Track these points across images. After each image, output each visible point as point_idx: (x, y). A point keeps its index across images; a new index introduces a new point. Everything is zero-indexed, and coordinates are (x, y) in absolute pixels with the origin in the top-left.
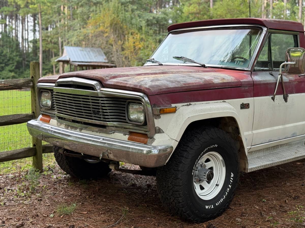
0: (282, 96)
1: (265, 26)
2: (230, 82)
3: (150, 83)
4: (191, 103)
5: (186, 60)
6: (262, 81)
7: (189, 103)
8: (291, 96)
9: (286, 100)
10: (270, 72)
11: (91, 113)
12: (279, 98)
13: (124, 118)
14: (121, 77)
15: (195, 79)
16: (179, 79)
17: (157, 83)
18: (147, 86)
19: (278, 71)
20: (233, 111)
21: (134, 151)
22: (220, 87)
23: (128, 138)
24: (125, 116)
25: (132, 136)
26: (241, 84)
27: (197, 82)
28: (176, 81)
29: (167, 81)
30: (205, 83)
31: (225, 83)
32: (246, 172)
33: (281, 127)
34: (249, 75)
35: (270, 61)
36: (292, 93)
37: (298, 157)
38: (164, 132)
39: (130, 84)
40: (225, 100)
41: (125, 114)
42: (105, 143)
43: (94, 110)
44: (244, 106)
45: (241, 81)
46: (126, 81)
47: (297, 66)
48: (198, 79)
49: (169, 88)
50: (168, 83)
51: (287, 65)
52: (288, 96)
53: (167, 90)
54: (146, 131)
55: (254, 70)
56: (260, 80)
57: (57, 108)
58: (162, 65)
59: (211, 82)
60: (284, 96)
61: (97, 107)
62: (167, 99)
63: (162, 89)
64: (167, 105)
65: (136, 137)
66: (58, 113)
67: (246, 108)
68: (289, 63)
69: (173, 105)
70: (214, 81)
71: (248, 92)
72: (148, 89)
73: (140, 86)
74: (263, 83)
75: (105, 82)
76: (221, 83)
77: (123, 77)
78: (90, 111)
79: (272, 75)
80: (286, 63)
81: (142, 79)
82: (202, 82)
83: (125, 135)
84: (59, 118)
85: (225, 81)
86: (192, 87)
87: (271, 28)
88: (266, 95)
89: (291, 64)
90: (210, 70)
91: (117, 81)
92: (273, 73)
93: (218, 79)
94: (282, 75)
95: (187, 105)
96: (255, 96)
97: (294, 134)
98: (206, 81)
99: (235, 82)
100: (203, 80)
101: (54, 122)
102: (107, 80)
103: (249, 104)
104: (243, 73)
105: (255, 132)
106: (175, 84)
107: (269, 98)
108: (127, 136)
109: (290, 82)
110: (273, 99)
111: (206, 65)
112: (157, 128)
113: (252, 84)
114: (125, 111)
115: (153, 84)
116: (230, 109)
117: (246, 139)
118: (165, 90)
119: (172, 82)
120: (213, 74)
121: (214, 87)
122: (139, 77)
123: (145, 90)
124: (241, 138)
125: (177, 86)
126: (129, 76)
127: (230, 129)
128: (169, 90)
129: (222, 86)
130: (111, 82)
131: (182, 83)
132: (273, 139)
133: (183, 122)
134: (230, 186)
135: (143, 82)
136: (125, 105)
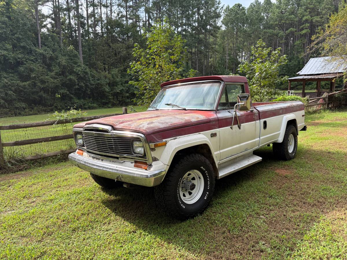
0: (237, 126)
1: (222, 81)
2: (203, 120)
3: (147, 125)
4: (177, 137)
5: (173, 106)
6: (223, 117)
7: (175, 137)
8: (242, 125)
9: (239, 128)
10: (228, 110)
11: (108, 149)
12: (235, 127)
13: (131, 151)
14: (127, 122)
15: (179, 120)
16: (167, 121)
17: (152, 125)
18: (144, 128)
19: (233, 108)
20: (206, 140)
21: (138, 176)
22: (196, 124)
23: (134, 165)
24: (131, 150)
25: (137, 164)
26: (210, 121)
27: (180, 122)
28: (165, 123)
29: (159, 123)
30: (186, 122)
31: (199, 121)
32: (218, 179)
33: (238, 146)
34: (215, 113)
35: (227, 103)
36: (243, 123)
37: (250, 164)
38: (158, 160)
39: (133, 128)
40: (200, 133)
41: (130, 148)
42: (118, 170)
43: (109, 146)
44: (213, 135)
45: (210, 118)
46: (130, 125)
47: (245, 105)
48: (180, 120)
49: (160, 128)
50: (159, 124)
51: (239, 105)
52: (240, 125)
53: (159, 130)
54: (146, 161)
55: (218, 110)
56: (223, 116)
57: (86, 145)
58: (158, 110)
59: (189, 121)
60: (238, 125)
61: (111, 144)
62: (159, 137)
63: (155, 130)
64: (160, 141)
65: (139, 164)
66: (87, 148)
67: (215, 136)
68: (240, 103)
69: (164, 140)
70: (191, 120)
71: (215, 125)
72: (145, 130)
73: (139, 128)
74: (224, 118)
75: (115, 127)
76: (196, 121)
77: (128, 122)
78: (107, 147)
79: (229, 112)
80: (238, 104)
81: (142, 123)
82: (183, 122)
83: (132, 163)
84: (88, 152)
85: (199, 119)
86: (177, 126)
87: (227, 81)
88: (227, 126)
89: (241, 105)
90: (189, 112)
91: (124, 125)
92: (230, 110)
93: (194, 118)
94: (236, 112)
95: (174, 139)
96: (219, 127)
97: (246, 149)
98: (186, 120)
99: (206, 119)
100: (184, 120)
101: (85, 154)
102: (117, 125)
103: (216, 133)
104: (211, 112)
105: (221, 151)
106: (164, 125)
107: (229, 127)
108: (133, 164)
109: (242, 116)
110: (231, 128)
111: (186, 109)
112: (154, 158)
113: (217, 120)
114: (130, 146)
115: (149, 126)
116: (204, 138)
117: (216, 157)
118: (157, 130)
119: (162, 123)
120: (191, 114)
121: (192, 124)
122: (140, 121)
123: (143, 131)
124: (213, 157)
125: (166, 126)
126: (132, 121)
127: (205, 151)
128: (160, 130)
129: (198, 123)
130: (120, 126)
131: (169, 124)
132: (233, 154)
133: (172, 151)
134: (208, 193)
135: (142, 125)
136: (130, 142)
